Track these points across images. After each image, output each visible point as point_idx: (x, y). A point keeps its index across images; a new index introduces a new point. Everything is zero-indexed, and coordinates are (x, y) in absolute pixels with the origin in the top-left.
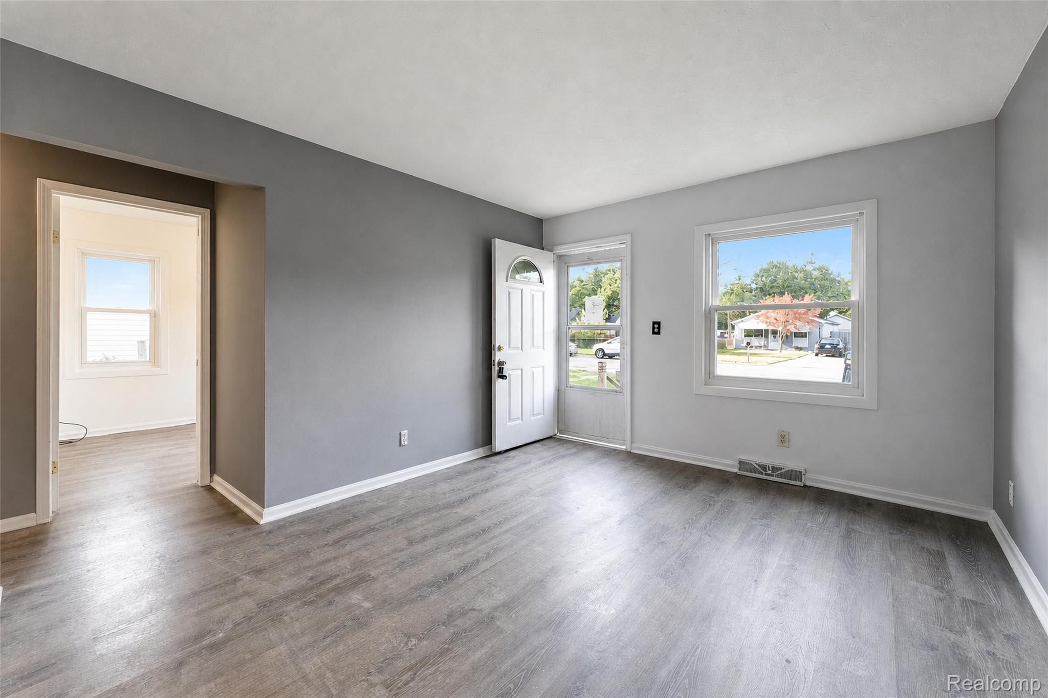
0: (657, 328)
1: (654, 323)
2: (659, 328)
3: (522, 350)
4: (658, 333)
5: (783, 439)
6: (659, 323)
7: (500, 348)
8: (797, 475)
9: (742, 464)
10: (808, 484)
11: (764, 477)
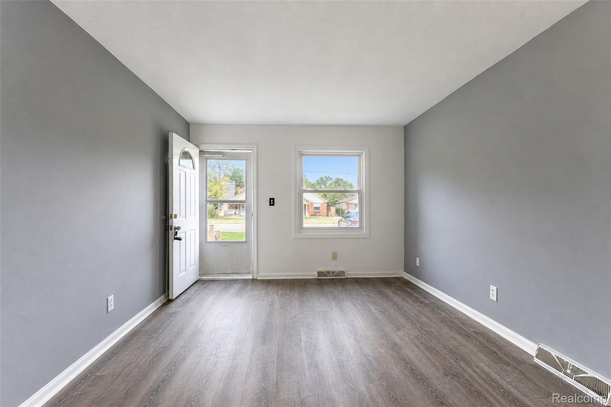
0: (272, 202)
1: (270, 199)
2: (273, 202)
3: (186, 218)
4: (273, 205)
5: (335, 256)
6: (273, 199)
7: (176, 217)
8: (342, 273)
9: (320, 274)
10: (348, 277)
11: (329, 277)
